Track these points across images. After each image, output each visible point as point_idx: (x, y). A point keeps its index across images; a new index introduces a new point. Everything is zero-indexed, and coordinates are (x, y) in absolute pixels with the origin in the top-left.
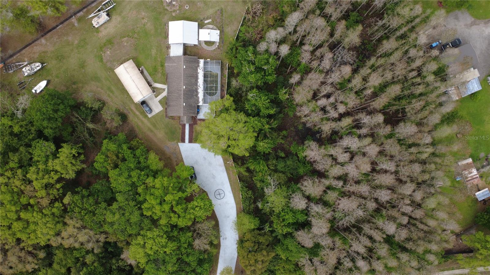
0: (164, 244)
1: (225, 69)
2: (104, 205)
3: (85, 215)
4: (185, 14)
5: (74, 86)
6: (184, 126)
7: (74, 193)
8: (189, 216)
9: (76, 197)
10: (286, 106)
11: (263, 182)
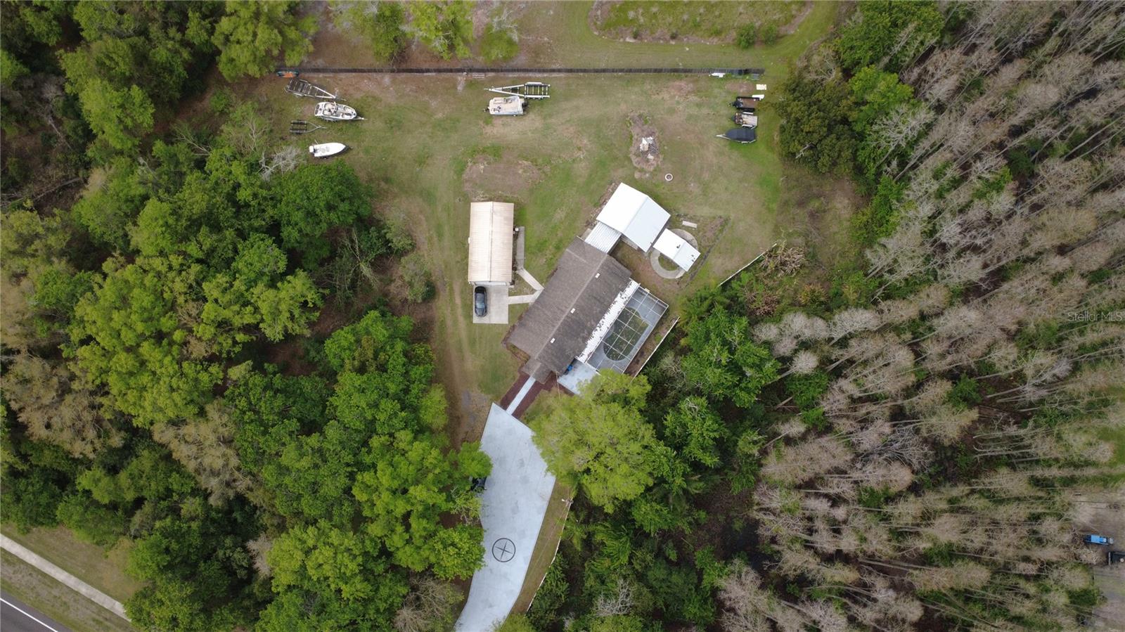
0: (348, 574)
1: (665, 325)
2: (294, 425)
3: (249, 423)
4: (657, 186)
5: (383, 184)
6: (525, 378)
7: (258, 368)
8: (427, 553)
9: (258, 379)
10: (735, 466)
11: (603, 582)
